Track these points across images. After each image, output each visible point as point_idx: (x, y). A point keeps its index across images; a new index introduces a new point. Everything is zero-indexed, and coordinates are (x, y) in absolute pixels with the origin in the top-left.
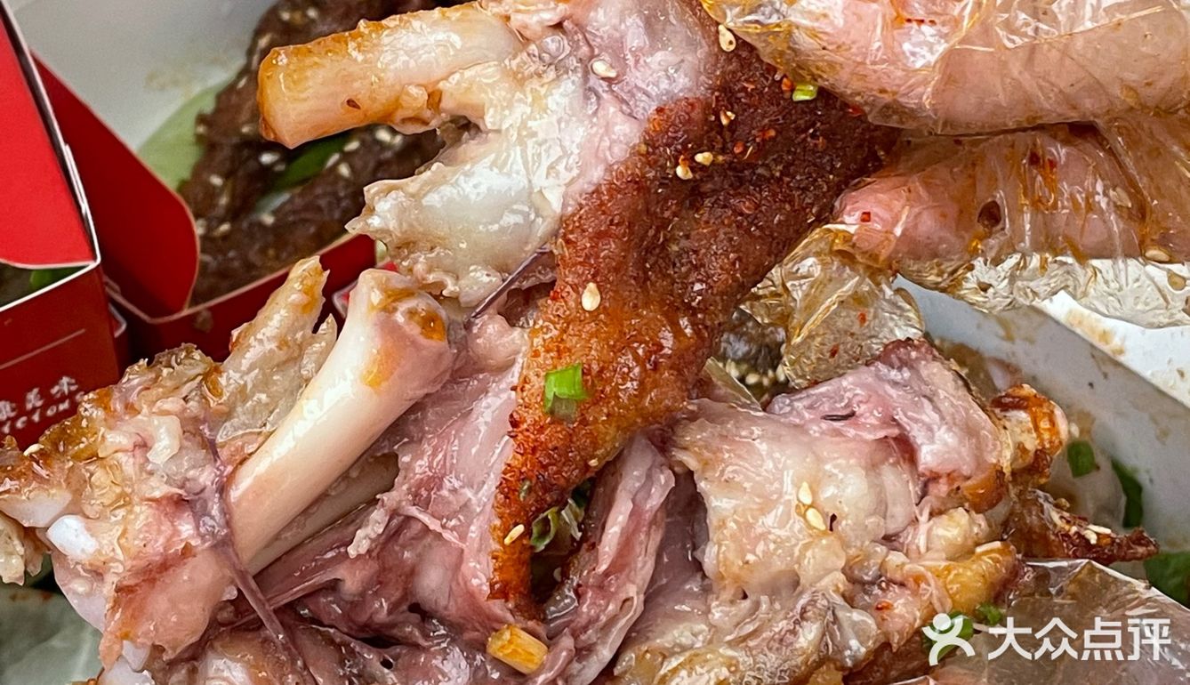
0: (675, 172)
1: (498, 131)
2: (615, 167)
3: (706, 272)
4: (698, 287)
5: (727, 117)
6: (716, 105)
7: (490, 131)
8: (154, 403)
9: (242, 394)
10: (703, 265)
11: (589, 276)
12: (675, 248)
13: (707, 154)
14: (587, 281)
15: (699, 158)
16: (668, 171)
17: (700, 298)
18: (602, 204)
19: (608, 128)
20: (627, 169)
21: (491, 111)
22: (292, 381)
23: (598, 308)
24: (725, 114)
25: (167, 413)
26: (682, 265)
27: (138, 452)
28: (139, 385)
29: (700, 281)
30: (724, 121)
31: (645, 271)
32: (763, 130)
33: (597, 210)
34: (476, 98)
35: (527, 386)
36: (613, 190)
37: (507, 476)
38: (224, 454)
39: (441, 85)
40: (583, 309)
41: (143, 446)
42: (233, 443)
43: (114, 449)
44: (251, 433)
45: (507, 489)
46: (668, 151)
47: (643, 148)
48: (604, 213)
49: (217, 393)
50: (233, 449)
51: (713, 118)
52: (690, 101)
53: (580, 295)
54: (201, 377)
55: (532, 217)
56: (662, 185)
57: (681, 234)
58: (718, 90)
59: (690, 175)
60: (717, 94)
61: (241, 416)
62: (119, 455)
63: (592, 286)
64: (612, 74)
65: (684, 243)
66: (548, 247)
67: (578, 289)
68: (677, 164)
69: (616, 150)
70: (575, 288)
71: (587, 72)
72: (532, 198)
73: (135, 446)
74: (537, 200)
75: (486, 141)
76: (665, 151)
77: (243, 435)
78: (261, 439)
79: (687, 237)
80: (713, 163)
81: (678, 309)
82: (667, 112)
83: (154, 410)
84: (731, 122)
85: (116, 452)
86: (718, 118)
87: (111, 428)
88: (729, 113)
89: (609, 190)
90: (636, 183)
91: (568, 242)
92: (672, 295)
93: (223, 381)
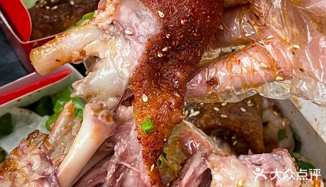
0: (158, 56)
1: (105, 58)
2: (140, 59)
3: (177, 77)
4: (176, 82)
5: (168, 36)
6: (164, 34)
7: (102, 59)
8: (31, 151)
9: (56, 143)
10: (176, 76)
11: (142, 93)
12: (165, 75)
13: (165, 48)
14: (142, 94)
15: (163, 50)
16: (155, 56)
17: (178, 85)
18: (140, 71)
19: (135, 49)
20: (143, 59)
21: (101, 53)
22: (70, 137)
23: (148, 100)
24: (167, 35)
25: (36, 154)
26: (169, 78)
27: (29, 166)
28: (25, 146)
29: (176, 80)
30: (168, 37)
31: (158, 84)
32: (180, 36)
33: (139, 74)
34: (95, 50)
35: (138, 128)
36: (141, 66)
37: (144, 154)
38: (54, 162)
39: (84, 49)
40: (144, 102)
41: (30, 164)
42: (56, 158)
43: (22, 167)
44: (60, 155)
45: (145, 157)
46: (154, 51)
47: (147, 52)
48: (141, 73)
49: (49, 145)
50: (56, 161)
51: (164, 38)
52: (157, 35)
53: (142, 99)
54: (43, 141)
55: (121, 80)
56: (155, 61)
57: (166, 70)
58: (163, 29)
59: (162, 55)
60: (163, 30)
61: (57, 150)
62: (24, 168)
63: (144, 95)
64: (131, 33)
65: (168, 73)
66: (128, 88)
67: (140, 97)
68: (157, 54)
69: (139, 54)
70: (139, 97)
71: (124, 34)
72: (120, 74)
73: (27, 165)
74: (121, 75)
75: (102, 62)
76: (153, 51)
77: (58, 156)
78: (63, 156)
79: (168, 70)
80: (168, 49)
81: (173, 90)
82: (151, 40)
83: (31, 154)
84: (170, 37)
85: (22, 168)
86: (166, 37)
87: (19, 161)
88: (168, 35)
89: (140, 67)
90: (147, 62)
91: (133, 85)
92: (169, 87)
93: (50, 141)
